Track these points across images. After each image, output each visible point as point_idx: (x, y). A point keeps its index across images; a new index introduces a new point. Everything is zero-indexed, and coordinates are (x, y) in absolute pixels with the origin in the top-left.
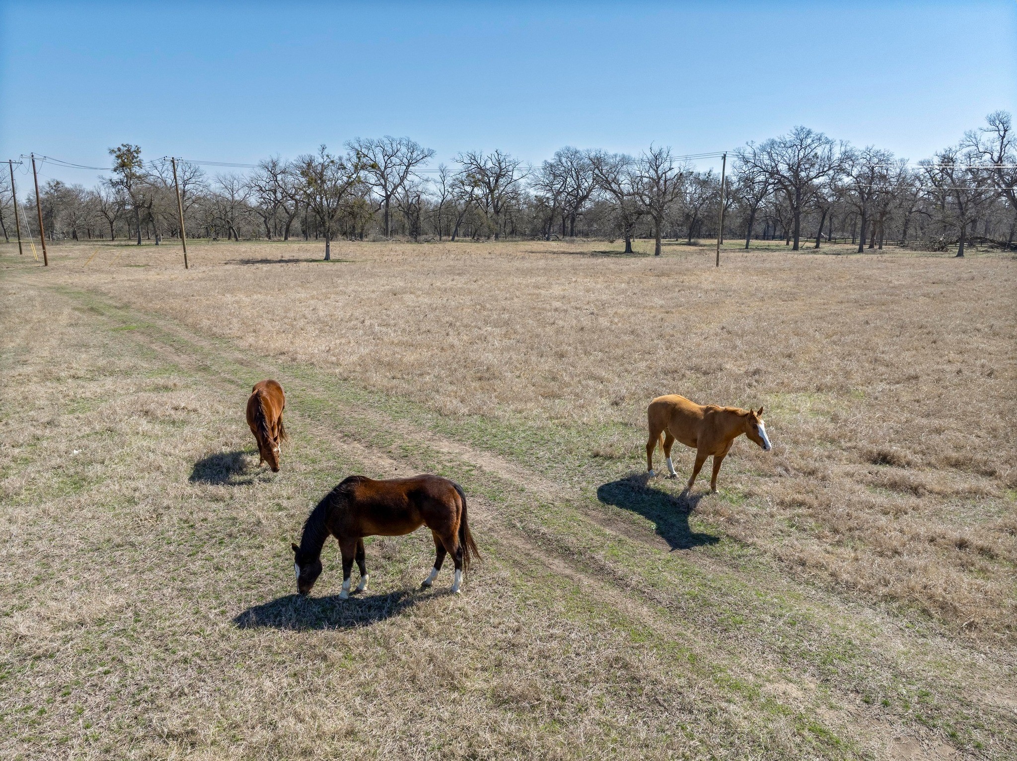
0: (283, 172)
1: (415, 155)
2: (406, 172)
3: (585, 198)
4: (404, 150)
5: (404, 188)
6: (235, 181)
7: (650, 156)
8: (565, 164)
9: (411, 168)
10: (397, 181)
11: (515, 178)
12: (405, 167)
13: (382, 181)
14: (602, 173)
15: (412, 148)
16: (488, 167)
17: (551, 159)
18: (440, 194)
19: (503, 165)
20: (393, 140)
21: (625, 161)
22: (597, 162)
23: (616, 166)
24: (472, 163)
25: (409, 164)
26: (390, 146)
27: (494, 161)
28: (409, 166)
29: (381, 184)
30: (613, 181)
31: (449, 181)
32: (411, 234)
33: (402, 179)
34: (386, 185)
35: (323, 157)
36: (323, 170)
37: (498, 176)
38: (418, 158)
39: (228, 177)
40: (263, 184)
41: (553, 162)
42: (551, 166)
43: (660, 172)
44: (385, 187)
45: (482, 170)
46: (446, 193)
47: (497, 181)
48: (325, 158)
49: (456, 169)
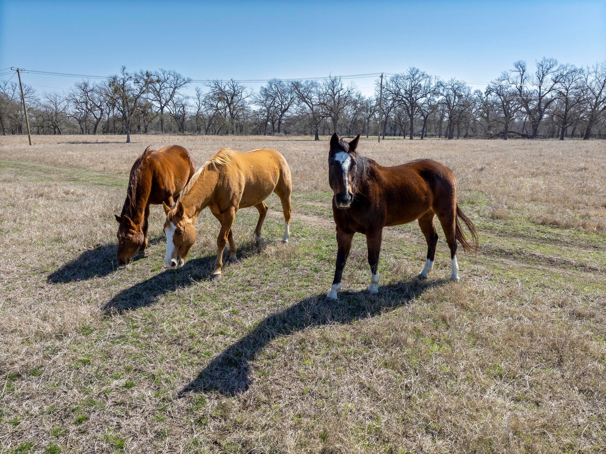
0: (92, 90)
1: (179, 82)
2: (174, 92)
3: (286, 110)
4: (171, 78)
5: (173, 102)
6: (58, 97)
7: (329, 81)
8: (274, 89)
9: (176, 90)
10: (168, 97)
11: (243, 96)
12: (172, 89)
13: (159, 98)
14: (299, 92)
15: (177, 77)
16: (226, 90)
17: (265, 85)
18: (197, 106)
19: (236, 88)
20: (165, 71)
21: (313, 84)
22: (296, 85)
23: (308, 88)
24: (216, 87)
25: (175, 88)
26: (162, 75)
27: (230, 86)
28: (175, 89)
29: (158, 100)
30: (306, 97)
31: (202, 98)
32: (180, 130)
33: (172, 96)
34: (161, 100)
35: (123, 74)
36: (124, 83)
37: (233, 95)
38: (181, 84)
39: (52, 94)
40: (78, 98)
41: (267, 87)
42: (266, 90)
43: (335, 91)
44: (160, 102)
45: (222, 92)
46: (201, 105)
47: (232, 98)
48: (125, 75)
49: (206, 90)
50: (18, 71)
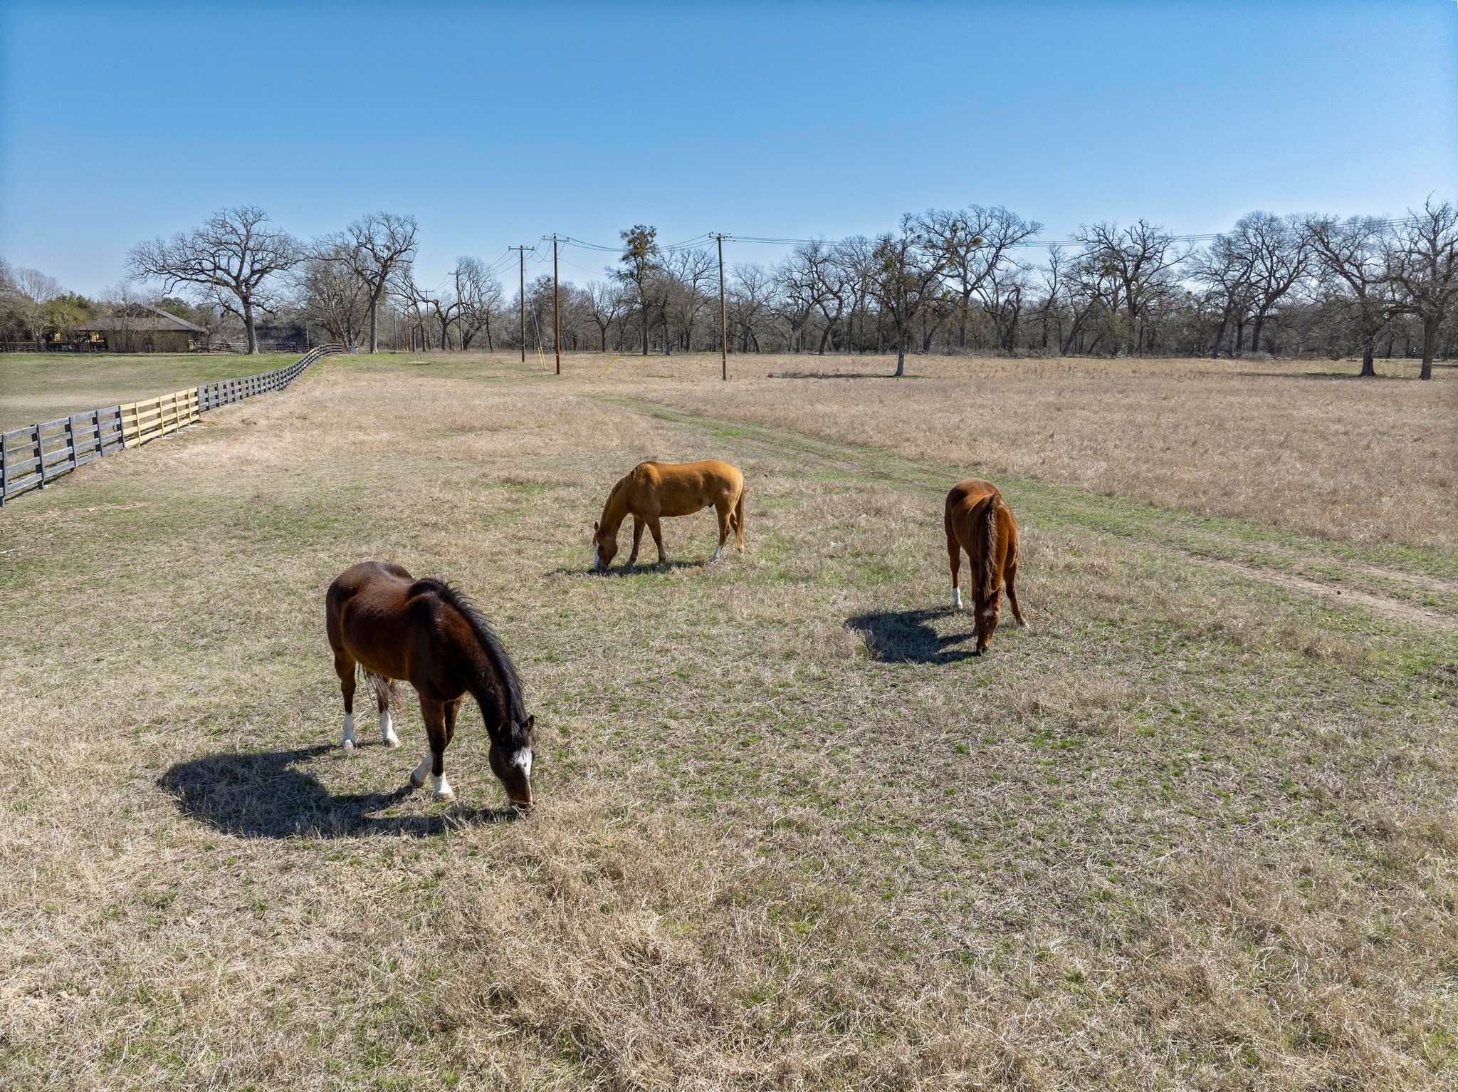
0: (825, 260)
1: (1010, 232)
2: (996, 256)
3: (1280, 292)
4: (995, 225)
5: (994, 280)
6: (758, 275)
7: (1423, 213)
8: (1252, 239)
9: (1003, 251)
10: (983, 268)
11: (1166, 261)
12: (993, 250)
13: (961, 270)
14: (1327, 249)
15: (1007, 221)
16: (1124, 246)
18: (1048, 288)
19: (1150, 243)
20: (982, 210)
21: (1373, 226)
22: (1320, 231)
23: (1354, 237)
24: (1100, 241)
25: (1002, 246)
26: (975, 219)
27: (1135, 236)
28: (1000, 249)
29: (959, 276)
30: (1347, 260)
31: (1063, 269)
32: (1004, 346)
33: (992, 266)
34: (966, 274)
35: (905, 232)
36: (904, 249)
37: (1140, 259)
38: (1016, 236)
39: (750, 269)
40: (797, 276)
41: (1232, 236)
42: (1229, 242)
43: (1440, 243)
44: (964, 280)
45: (1114, 252)
46: (1058, 286)
47: (1137, 267)
48: (909, 233)
49: (1074, 252)
50: (719, 239)
